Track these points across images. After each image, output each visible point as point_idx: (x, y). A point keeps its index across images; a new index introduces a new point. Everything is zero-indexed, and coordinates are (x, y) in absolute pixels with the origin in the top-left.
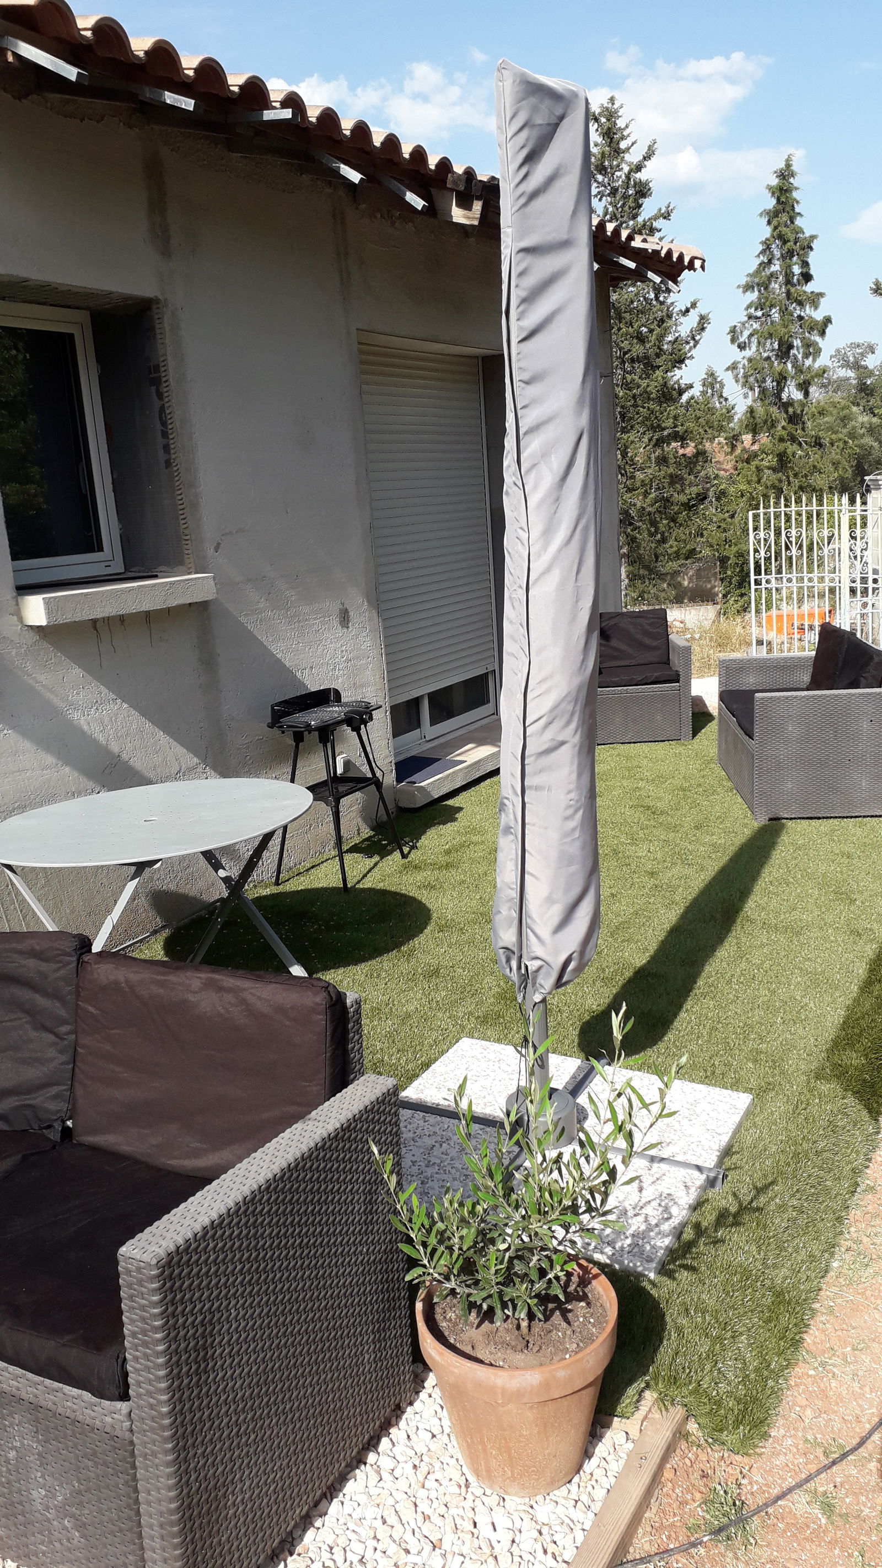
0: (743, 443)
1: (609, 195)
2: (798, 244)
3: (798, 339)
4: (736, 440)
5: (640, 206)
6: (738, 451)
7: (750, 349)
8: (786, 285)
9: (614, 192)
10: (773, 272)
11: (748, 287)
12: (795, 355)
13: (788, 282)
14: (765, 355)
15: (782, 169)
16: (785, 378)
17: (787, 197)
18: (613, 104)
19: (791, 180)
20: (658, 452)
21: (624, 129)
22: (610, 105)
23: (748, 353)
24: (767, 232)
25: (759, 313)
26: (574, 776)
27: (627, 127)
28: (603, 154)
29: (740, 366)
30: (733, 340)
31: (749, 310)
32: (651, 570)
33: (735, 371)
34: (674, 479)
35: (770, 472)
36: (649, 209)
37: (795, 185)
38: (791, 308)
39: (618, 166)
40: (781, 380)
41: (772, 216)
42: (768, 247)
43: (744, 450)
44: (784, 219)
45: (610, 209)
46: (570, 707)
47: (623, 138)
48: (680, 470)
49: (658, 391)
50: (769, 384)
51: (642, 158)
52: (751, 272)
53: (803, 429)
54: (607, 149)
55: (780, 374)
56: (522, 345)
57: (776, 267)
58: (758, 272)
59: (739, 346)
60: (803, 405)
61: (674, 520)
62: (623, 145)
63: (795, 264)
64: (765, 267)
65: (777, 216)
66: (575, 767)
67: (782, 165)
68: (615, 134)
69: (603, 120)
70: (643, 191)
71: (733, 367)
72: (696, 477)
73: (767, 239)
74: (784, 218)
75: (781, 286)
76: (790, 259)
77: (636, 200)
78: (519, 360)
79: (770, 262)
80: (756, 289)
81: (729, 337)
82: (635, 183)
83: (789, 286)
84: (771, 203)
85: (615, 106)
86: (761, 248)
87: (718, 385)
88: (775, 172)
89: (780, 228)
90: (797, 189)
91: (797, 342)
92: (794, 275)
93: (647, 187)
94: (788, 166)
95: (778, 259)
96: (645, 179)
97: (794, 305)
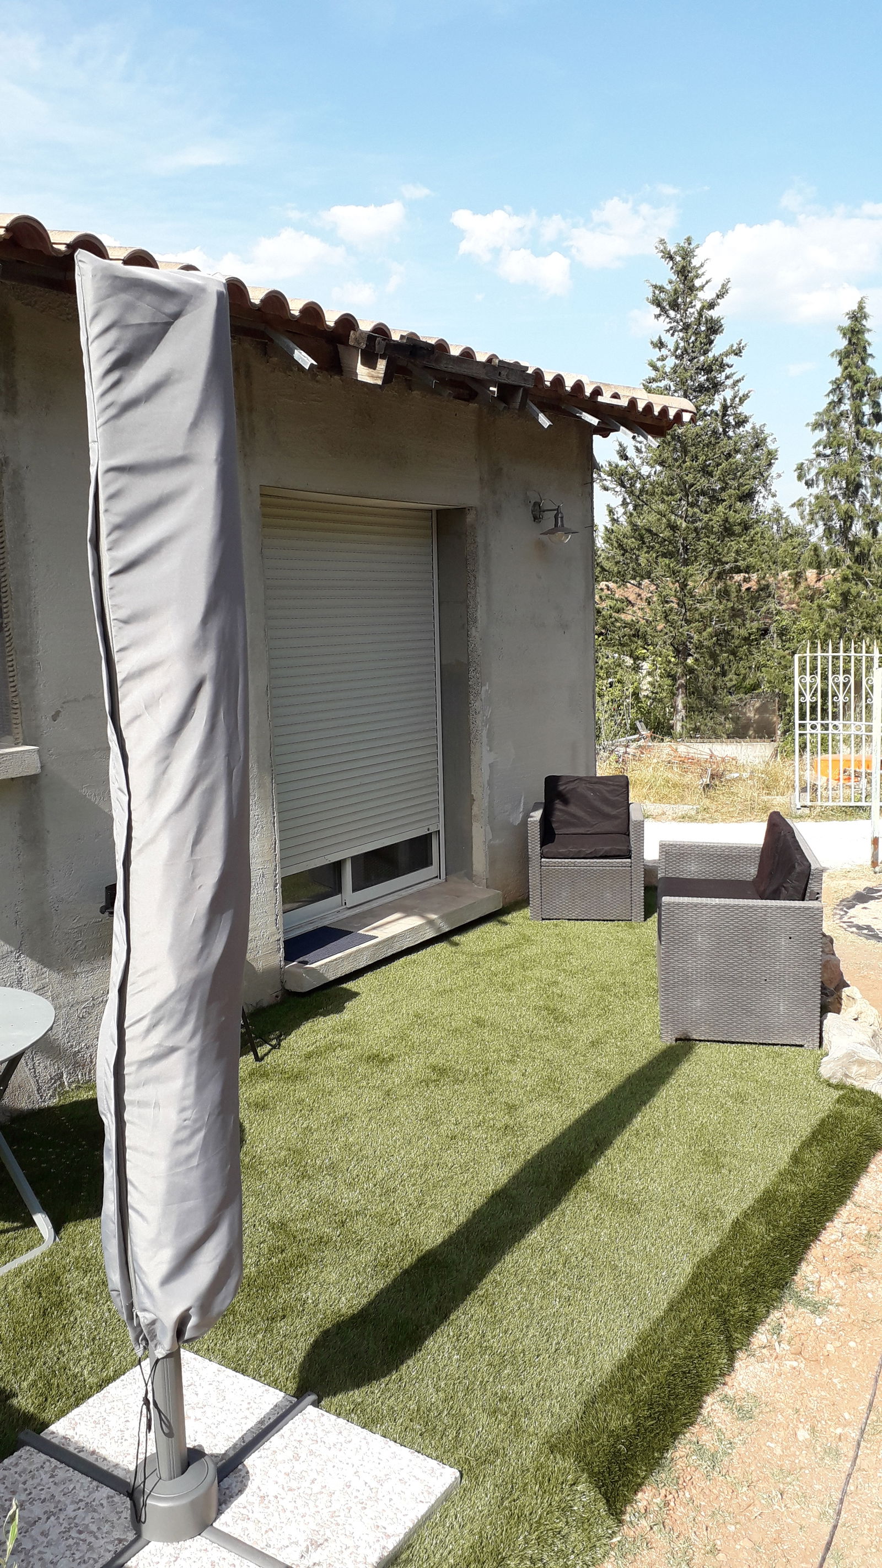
0: (806, 580)
1: (681, 331)
2: (869, 385)
3: (867, 479)
4: (800, 577)
5: (711, 342)
6: (801, 588)
7: (818, 487)
8: (856, 425)
9: (686, 327)
10: (843, 411)
11: (817, 426)
12: (863, 494)
13: (858, 421)
14: (832, 493)
15: (854, 311)
16: (851, 518)
17: (858, 338)
18: (690, 244)
19: (864, 322)
20: (720, 585)
21: (699, 268)
22: (686, 245)
23: (815, 490)
24: (838, 372)
25: (828, 452)
26: (191, 1090)
27: (702, 266)
28: (676, 291)
29: (806, 503)
30: (800, 478)
31: (817, 448)
32: (710, 703)
33: (801, 508)
34: (736, 614)
35: (833, 611)
36: (720, 345)
37: (868, 326)
38: (860, 447)
39: (691, 303)
40: (848, 519)
41: (844, 356)
42: (838, 387)
43: (808, 587)
44: (855, 360)
45: (682, 344)
46: (183, 1006)
47: (697, 276)
48: (742, 604)
49: (720, 526)
50: (837, 523)
51: (715, 296)
52: (821, 410)
53: (869, 569)
54: (681, 286)
55: (846, 513)
56: (116, 579)
57: (846, 406)
58: (827, 411)
59: (807, 483)
60: (870, 545)
61: (734, 653)
62: (698, 283)
63: (865, 404)
64: (835, 406)
65: (848, 357)
66: (192, 1078)
67: (855, 307)
68: (689, 272)
69: (678, 259)
70: (714, 328)
71: (799, 504)
72: (757, 612)
73: (837, 379)
74: (855, 358)
75: (850, 426)
76: (861, 400)
77: (707, 336)
78: (112, 596)
79: (840, 401)
80: (825, 428)
81: (796, 474)
82: (706, 320)
83: (859, 426)
84: (842, 343)
85: (691, 247)
86: (830, 387)
87: (784, 521)
88: (848, 314)
89: (849, 369)
90: (869, 330)
91: (866, 482)
92: (864, 415)
93: (719, 324)
94: (861, 308)
95: (849, 399)
96: (717, 316)
97: (864, 444)
